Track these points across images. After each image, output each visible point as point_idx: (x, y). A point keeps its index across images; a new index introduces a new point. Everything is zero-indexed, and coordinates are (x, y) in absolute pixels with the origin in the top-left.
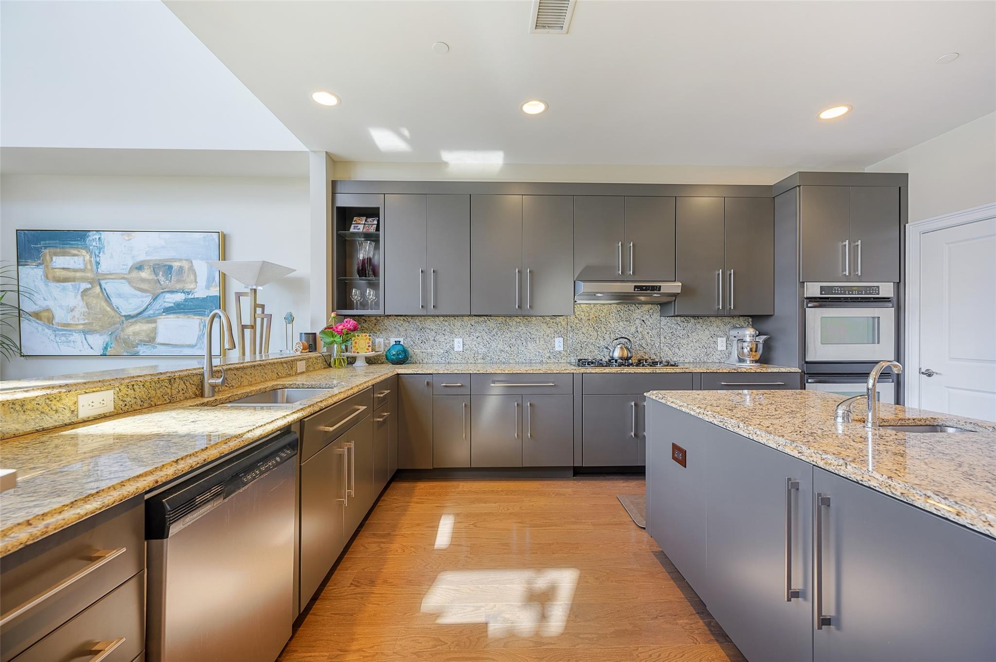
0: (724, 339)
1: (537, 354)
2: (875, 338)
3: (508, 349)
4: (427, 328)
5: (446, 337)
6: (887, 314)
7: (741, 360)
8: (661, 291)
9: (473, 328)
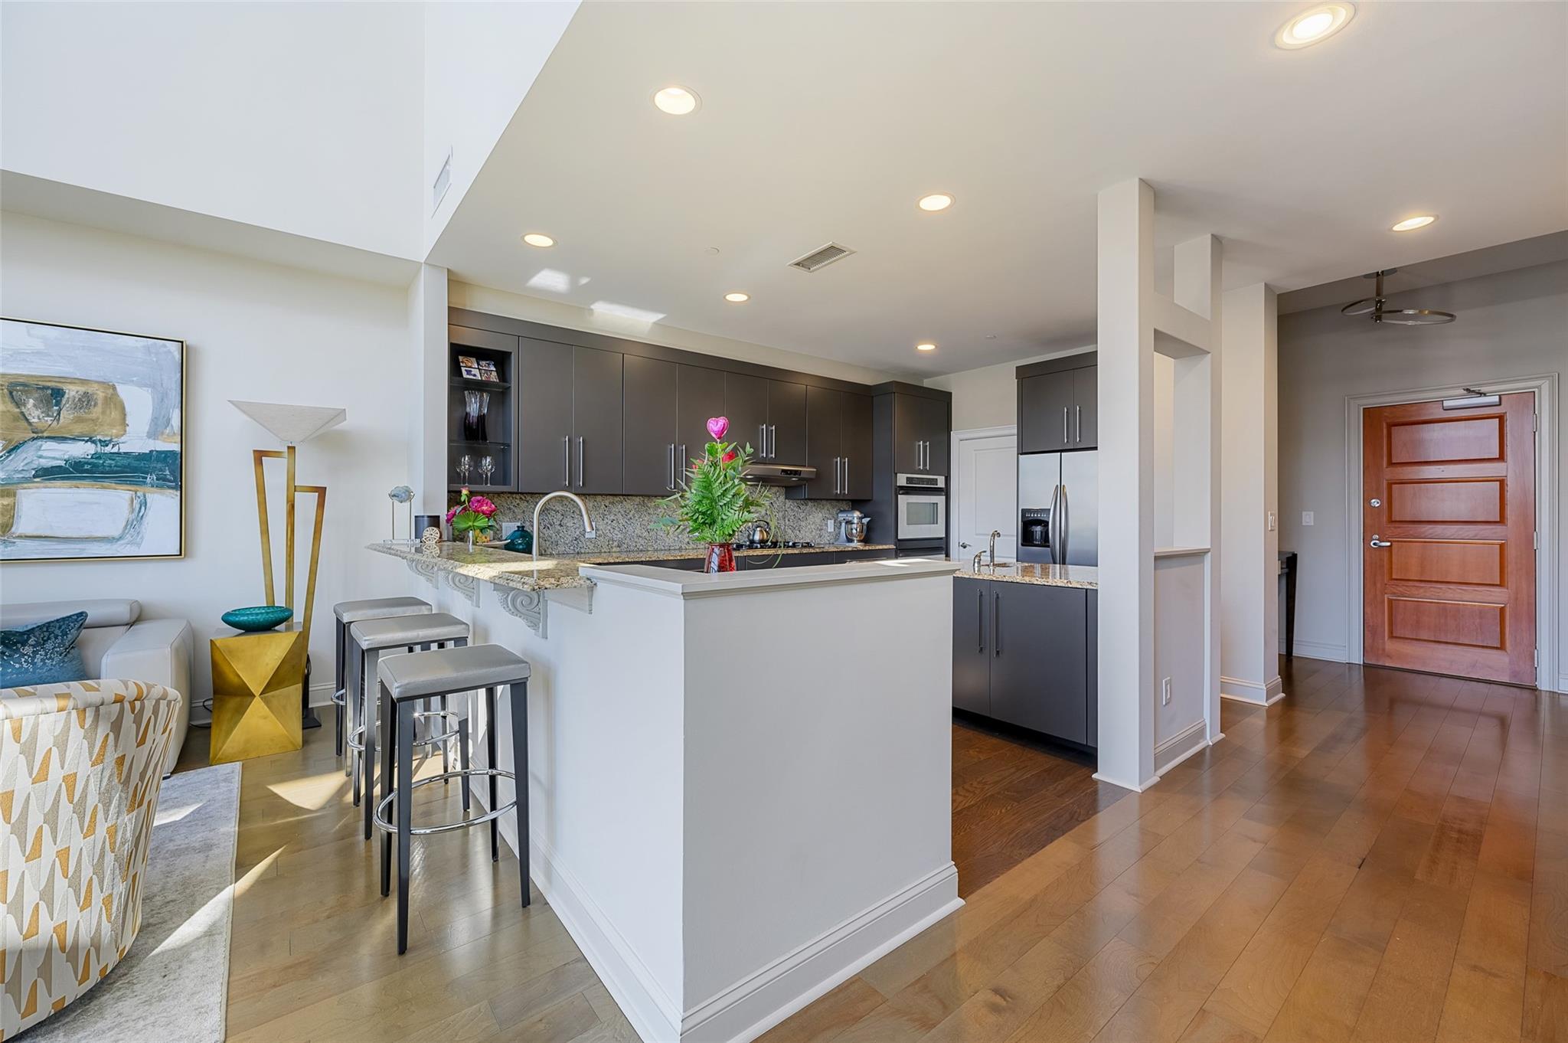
0: (833, 521)
1: (676, 539)
2: (935, 521)
3: (645, 534)
4: (552, 509)
5: (575, 521)
6: (940, 500)
7: (850, 540)
8: (802, 476)
9: (607, 509)
